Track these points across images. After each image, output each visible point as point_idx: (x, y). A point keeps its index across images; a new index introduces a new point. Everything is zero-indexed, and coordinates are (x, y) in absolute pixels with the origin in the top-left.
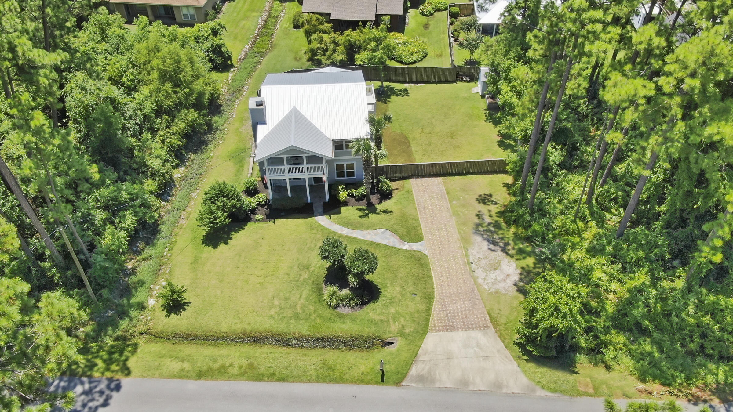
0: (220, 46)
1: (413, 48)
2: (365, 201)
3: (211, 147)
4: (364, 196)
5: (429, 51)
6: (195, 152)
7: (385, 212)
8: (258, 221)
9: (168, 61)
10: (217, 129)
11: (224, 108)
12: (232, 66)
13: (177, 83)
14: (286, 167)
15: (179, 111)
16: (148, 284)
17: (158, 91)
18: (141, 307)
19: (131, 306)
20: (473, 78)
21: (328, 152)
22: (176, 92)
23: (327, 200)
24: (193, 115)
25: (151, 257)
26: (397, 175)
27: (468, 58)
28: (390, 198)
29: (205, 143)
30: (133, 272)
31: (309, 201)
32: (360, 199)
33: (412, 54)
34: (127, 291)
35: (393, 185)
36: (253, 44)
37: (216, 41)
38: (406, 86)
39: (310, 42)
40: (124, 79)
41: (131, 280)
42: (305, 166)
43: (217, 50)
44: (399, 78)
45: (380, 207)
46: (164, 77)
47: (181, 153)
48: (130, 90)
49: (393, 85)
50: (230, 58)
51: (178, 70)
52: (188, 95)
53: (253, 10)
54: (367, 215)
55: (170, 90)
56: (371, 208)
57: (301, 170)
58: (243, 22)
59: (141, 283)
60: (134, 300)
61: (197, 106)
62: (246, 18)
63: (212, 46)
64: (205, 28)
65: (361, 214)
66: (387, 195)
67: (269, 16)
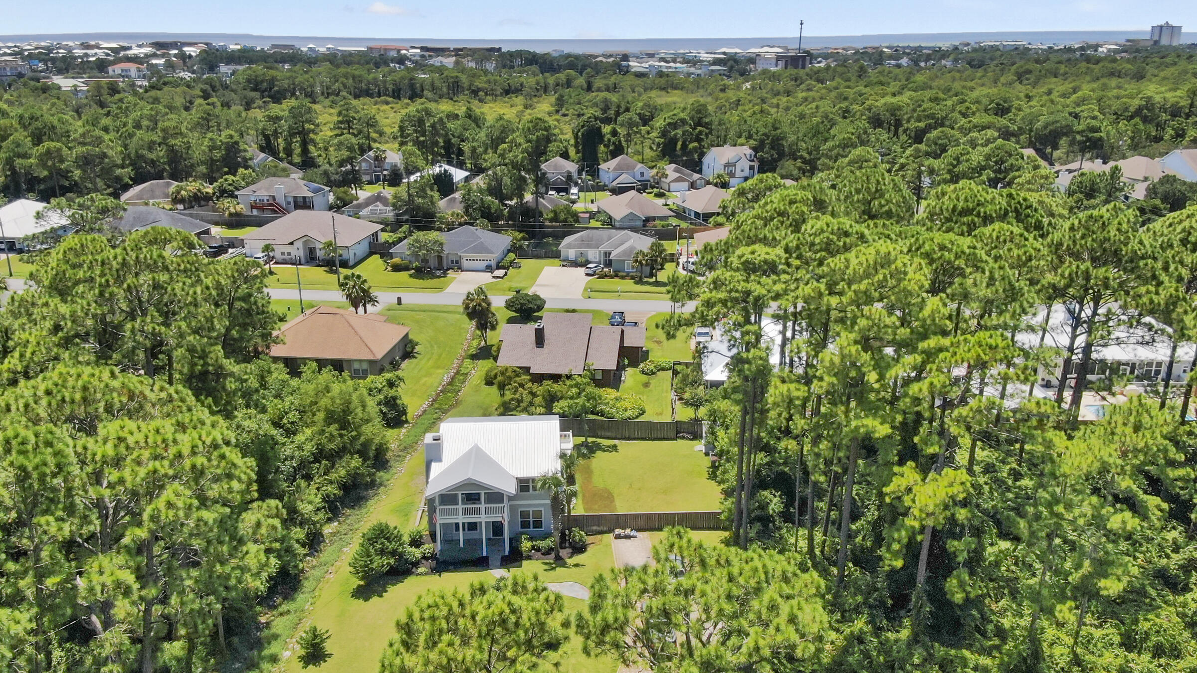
0: (394, 398)
1: (626, 404)
2: (553, 555)
3: (371, 502)
4: (552, 549)
5: (647, 408)
6: (353, 507)
7: (576, 565)
8: (421, 574)
9: (338, 401)
10: (381, 485)
11: (392, 463)
12: (407, 422)
13: (344, 425)
14: (460, 507)
15: (341, 458)
16: (283, 638)
17: (322, 432)
18: (274, 659)
19: (262, 658)
20: (696, 436)
21: (511, 488)
22: (341, 436)
23: (507, 553)
24: (356, 462)
25: (289, 612)
26: (595, 528)
27: (693, 416)
28: (583, 552)
29: (366, 499)
30: (268, 625)
31: (485, 554)
32: (548, 552)
33: (626, 410)
34: (259, 644)
35: (589, 539)
36: (434, 400)
37: (392, 393)
38: (616, 442)
39: (502, 395)
40: (285, 421)
41: (266, 633)
42: (483, 506)
43: (391, 403)
44: (608, 434)
45: (570, 561)
46: (330, 418)
47: (336, 506)
48: (290, 433)
49: (599, 440)
50: (404, 413)
51: (347, 411)
52: (355, 439)
53: (438, 367)
54: (553, 569)
55: (336, 433)
56: (559, 561)
57: (478, 512)
58: (425, 379)
59: (276, 637)
60: (266, 652)
61: (363, 453)
62: (428, 374)
63: (386, 397)
64: (379, 381)
65: (546, 567)
66: (579, 548)
67: (457, 373)
